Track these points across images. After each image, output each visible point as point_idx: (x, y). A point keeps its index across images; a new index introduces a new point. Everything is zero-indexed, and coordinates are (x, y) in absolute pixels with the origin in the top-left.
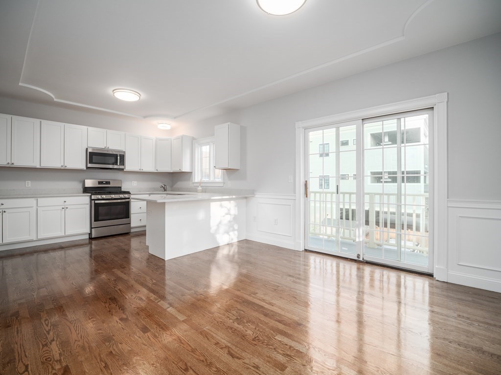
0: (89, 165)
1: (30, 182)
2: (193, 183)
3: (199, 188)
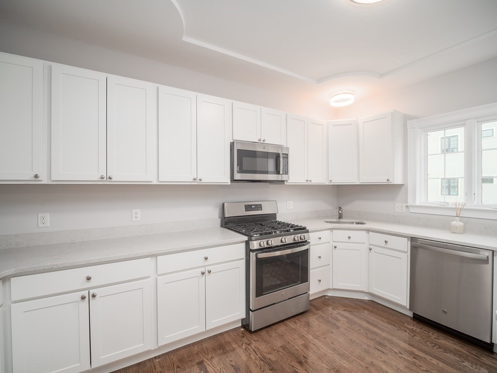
0: (238, 176)
1: (138, 211)
2: (407, 206)
3: (457, 223)
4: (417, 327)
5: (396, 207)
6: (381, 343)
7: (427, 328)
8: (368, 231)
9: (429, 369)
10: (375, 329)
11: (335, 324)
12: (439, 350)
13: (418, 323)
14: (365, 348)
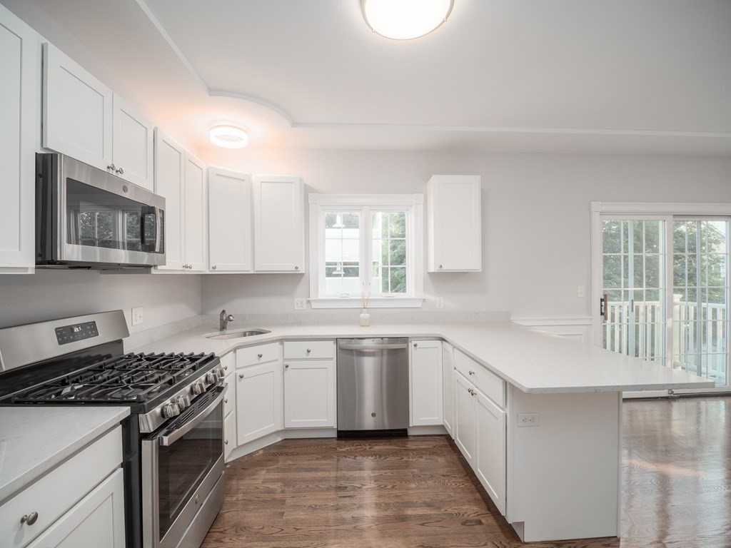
0: (69, 252)
2: (309, 301)
3: (365, 315)
4: (349, 446)
5: (297, 303)
6: (340, 487)
7: (356, 442)
8: (282, 341)
9: (393, 484)
10: (320, 474)
11: (274, 500)
12: (382, 458)
13: (345, 440)
14: (333, 506)
